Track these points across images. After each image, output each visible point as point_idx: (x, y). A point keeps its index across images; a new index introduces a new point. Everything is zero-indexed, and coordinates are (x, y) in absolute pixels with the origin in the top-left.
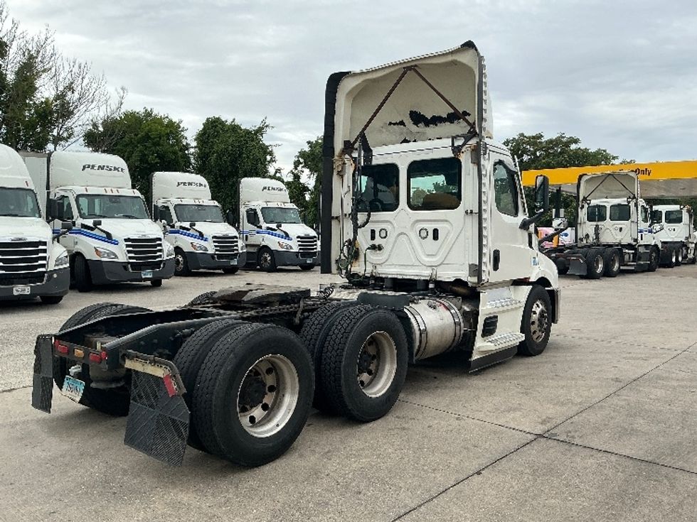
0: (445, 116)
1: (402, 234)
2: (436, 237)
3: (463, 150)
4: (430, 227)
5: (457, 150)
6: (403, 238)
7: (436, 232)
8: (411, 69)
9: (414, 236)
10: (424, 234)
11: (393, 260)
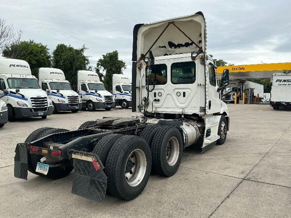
0: (184, 44)
1: (168, 94)
2: (184, 95)
3: (196, 58)
4: (182, 91)
5: (194, 58)
6: (169, 96)
7: (184, 93)
8: (171, 23)
9: (174, 96)
10: (179, 94)
11: (165, 106)
